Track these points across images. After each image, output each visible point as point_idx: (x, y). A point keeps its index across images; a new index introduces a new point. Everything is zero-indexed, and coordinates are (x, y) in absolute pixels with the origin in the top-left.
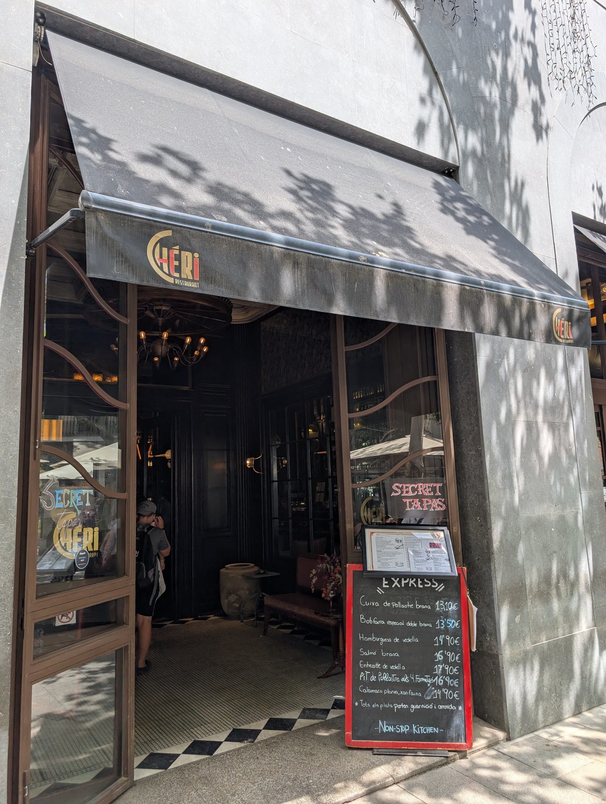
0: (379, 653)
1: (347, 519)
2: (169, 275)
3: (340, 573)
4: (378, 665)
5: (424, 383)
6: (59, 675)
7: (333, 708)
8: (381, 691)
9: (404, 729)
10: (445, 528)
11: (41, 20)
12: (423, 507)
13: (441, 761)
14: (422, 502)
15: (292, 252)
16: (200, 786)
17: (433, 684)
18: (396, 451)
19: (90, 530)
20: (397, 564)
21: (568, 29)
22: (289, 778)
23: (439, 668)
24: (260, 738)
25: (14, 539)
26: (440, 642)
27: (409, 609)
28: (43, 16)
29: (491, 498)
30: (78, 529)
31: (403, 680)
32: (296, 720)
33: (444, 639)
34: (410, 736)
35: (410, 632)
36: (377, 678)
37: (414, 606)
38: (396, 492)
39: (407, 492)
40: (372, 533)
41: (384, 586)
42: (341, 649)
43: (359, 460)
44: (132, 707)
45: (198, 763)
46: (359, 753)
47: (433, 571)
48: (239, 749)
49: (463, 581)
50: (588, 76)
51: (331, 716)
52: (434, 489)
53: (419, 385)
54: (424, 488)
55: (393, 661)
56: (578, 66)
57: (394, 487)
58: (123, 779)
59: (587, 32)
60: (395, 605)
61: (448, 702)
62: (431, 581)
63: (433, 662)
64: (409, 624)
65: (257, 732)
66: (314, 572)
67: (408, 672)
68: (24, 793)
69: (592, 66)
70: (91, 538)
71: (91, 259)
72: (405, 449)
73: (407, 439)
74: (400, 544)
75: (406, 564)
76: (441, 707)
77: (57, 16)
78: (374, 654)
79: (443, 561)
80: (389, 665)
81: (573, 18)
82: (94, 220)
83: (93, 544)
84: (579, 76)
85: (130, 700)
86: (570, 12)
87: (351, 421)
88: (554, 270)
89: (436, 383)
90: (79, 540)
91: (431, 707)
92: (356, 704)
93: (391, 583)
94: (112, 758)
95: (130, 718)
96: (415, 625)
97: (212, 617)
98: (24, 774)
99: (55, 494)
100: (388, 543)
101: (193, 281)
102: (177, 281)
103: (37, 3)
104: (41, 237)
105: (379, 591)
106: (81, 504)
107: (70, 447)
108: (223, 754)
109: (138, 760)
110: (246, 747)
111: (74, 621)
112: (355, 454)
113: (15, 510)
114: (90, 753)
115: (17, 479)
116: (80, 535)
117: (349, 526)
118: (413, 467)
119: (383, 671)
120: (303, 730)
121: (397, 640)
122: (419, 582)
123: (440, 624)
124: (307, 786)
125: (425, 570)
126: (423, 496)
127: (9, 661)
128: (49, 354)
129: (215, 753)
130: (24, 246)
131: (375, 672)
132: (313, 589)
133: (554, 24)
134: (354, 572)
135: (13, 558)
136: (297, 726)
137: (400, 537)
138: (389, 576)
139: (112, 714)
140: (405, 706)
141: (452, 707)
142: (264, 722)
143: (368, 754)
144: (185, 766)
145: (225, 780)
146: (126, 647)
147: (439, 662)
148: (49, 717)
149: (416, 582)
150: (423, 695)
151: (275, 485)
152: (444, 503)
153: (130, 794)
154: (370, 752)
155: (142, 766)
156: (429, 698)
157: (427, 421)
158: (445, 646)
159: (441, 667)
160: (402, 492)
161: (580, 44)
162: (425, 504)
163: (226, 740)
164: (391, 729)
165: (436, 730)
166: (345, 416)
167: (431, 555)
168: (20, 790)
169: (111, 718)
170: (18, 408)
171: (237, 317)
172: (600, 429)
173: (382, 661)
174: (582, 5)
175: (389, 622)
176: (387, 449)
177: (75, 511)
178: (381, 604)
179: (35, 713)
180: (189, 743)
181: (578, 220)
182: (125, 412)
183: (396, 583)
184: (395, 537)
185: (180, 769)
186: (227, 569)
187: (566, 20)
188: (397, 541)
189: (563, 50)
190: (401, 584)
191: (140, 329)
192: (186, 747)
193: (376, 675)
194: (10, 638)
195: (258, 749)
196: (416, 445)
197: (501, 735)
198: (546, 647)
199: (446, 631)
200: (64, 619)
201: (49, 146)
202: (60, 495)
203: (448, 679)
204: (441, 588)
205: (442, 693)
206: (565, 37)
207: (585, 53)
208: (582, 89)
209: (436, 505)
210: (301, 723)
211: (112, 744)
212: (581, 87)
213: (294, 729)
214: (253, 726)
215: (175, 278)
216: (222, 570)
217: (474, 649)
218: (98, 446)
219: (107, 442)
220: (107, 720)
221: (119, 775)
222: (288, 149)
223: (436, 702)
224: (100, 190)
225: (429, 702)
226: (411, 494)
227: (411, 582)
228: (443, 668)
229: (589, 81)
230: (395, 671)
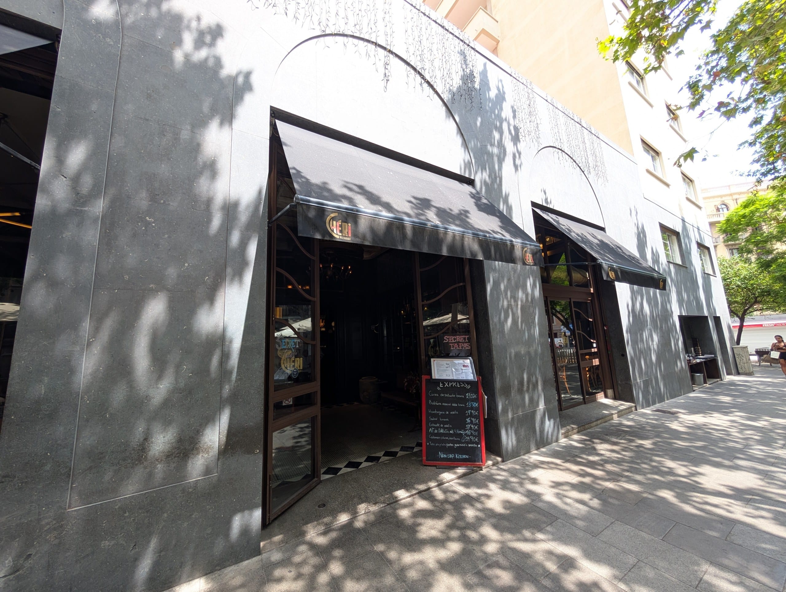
0: (439, 419)
1: (422, 354)
2: (337, 234)
3: (419, 380)
4: (438, 425)
5: (459, 287)
6: (285, 429)
7: (416, 446)
8: (440, 438)
9: (451, 456)
10: (470, 358)
11: (273, 115)
12: (459, 348)
13: (470, 472)
14: (459, 345)
15: (395, 222)
16: (352, 483)
17: (466, 434)
18: (446, 321)
19: (298, 359)
20: (447, 375)
21: (527, 111)
22: (396, 480)
23: (468, 426)
24: (381, 460)
25: (264, 363)
26: (468, 413)
27: (453, 397)
28: (274, 113)
29: (493, 342)
30: (293, 359)
31: (451, 432)
32: (398, 452)
33: (471, 412)
34: (455, 460)
35: (454, 409)
36: (438, 431)
37: (456, 396)
38: (446, 340)
39: (451, 340)
40: (434, 360)
41: (441, 386)
42: (420, 418)
43: (427, 326)
44: (319, 444)
45: (351, 472)
46: (429, 468)
47: (465, 379)
48: (371, 466)
49: (480, 384)
50: (538, 133)
51: (415, 450)
52: (465, 339)
53: (456, 288)
54: (460, 338)
55: (446, 423)
56: (532, 128)
57: (445, 338)
58: (316, 479)
59: (536, 112)
60: (446, 395)
61: (473, 443)
62: (464, 383)
63: (465, 423)
64: (453, 405)
65: (380, 458)
66: (406, 380)
67: (453, 428)
68: (270, 485)
69: (540, 128)
70: (299, 363)
71: (300, 227)
72: (450, 320)
73: (450, 315)
74: (448, 366)
75: (451, 375)
76: (470, 445)
77: (281, 113)
78: (436, 419)
79: (470, 374)
80: (444, 425)
81: (529, 105)
82: (301, 209)
83: (300, 366)
84: (533, 134)
85: (318, 441)
86: (528, 102)
87: (423, 306)
88: (522, 229)
89: (464, 286)
90: (293, 364)
91: (465, 445)
92: (428, 444)
93: (444, 385)
94: (310, 470)
95: (319, 450)
96: (456, 405)
97: (356, 403)
98: (270, 475)
99: (282, 342)
100: (442, 365)
101: (348, 237)
102: (341, 237)
103: (271, 107)
104: (274, 219)
105: (438, 389)
106: (294, 346)
107: (287, 320)
108: (363, 468)
109: (323, 470)
110: (374, 464)
111: (291, 403)
112: (425, 323)
113: (264, 349)
114: (304, 464)
115: (265, 334)
116: (294, 361)
117: (423, 357)
118: (453, 328)
119: (441, 428)
120: (402, 456)
121: (447, 413)
122: (458, 384)
123: (469, 404)
124: (405, 483)
125: (461, 378)
126: (459, 342)
127: (263, 421)
128: (278, 274)
129: (360, 467)
130: (267, 223)
131: (437, 428)
132: (405, 389)
133: (520, 108)
134: (426, 379)
135: (264, 372)
136: (399, 455)
137: (448, 362)
138: (443, 381)
139: (310, 447)
140: (452, 445)
141: (475, 446)
142: (383, 453)
143: (434, 468)
144: (345, 473)
145: (365, 480)
146: (316, 416)
147: (468, 424)
148: (279, 449)
149: (456, 384)
150: (460, 439)
151: (385, 338)
152: (470, 345)
153: (319, 487)
154: (435, 467)
155: (325, 473)
156: (463, 441)
157: (460, 306)
158: (471, 416)
159: (469, 426)
160: (449, 341)
161: (533, 118)
162: (460, 346)
163: (365, 461)
164: (445, 456)
165: (467, 457)
166: (420, 303)
167: (464, 371)
168: (268, 483)
169: (309, 449)
170: (265, 300)
171: (366, 256)
172: (546, 308)
173: (441, 423)
174: (534, 99)
175: (443, 404)
176: (442, 320)
177: (291, 350)
178: (439, 395)
179: (274, 446)
180: (347, 462)
181: (534, 204)
182: (314, 302)
183: (447, 385)
184: (446, 362)
185: (342, 475)
186: (363, 379)
187: (526, 106)
188: (447, 364)
189: (524, 121)
190: (449, 385)
191: (320, 263)
192: (345, 465)
193: (437, 430)
194: (263, 410)
195: (380, 466)
196: (454, 318)
197: (499, 459)
198: (521, 416)
199: (472, 408)
200: (287, 402)
201: (277, 175)
202: (284, 342)
203: (473, 432)
204: (469, 387)
205: (470, 438)
206: (525, 115)
207: (536, 122)
208: (534, 140)
209: (466, 346)
210: (401, 453)
211: (310, 462)
212: (534, 139)
213: (397, 456)
214: (378, 455)
215: (339, 236)
216: (361, 380)
217: (486, 417)
218: (298, 321)
219: (304, 318)
220: (308, 450)
221: (314, 478)
222: (391, 173)
223: (468, 443)
224: (303, 194)
225: (463, 443)
226: (453, 341)
227: (454, 384)
228: (470, 426)
229: (538, 136)
230: (447, 428)
